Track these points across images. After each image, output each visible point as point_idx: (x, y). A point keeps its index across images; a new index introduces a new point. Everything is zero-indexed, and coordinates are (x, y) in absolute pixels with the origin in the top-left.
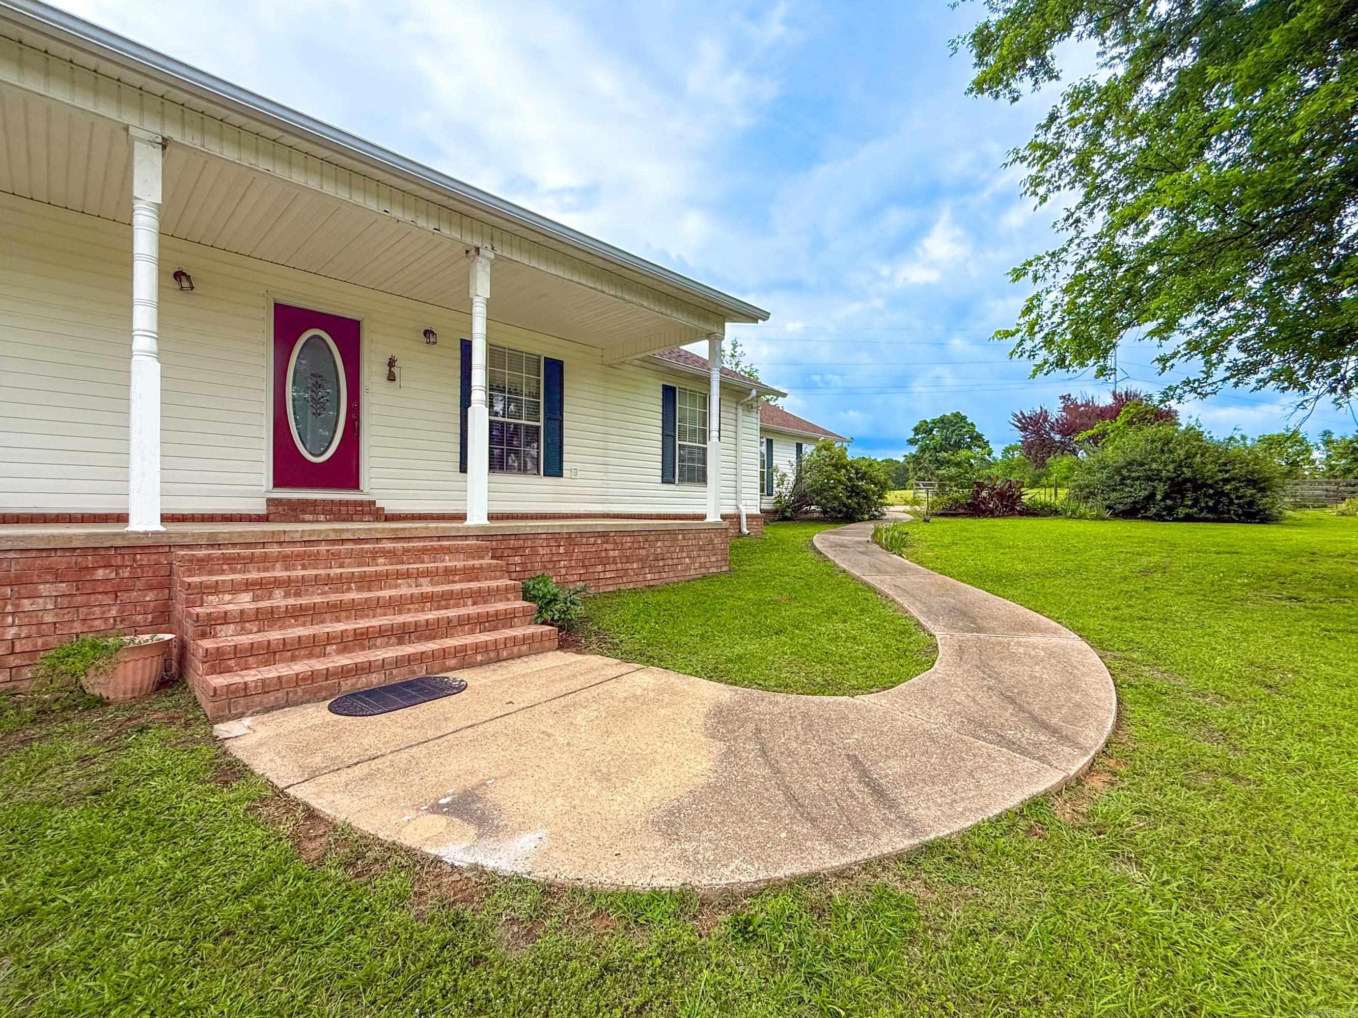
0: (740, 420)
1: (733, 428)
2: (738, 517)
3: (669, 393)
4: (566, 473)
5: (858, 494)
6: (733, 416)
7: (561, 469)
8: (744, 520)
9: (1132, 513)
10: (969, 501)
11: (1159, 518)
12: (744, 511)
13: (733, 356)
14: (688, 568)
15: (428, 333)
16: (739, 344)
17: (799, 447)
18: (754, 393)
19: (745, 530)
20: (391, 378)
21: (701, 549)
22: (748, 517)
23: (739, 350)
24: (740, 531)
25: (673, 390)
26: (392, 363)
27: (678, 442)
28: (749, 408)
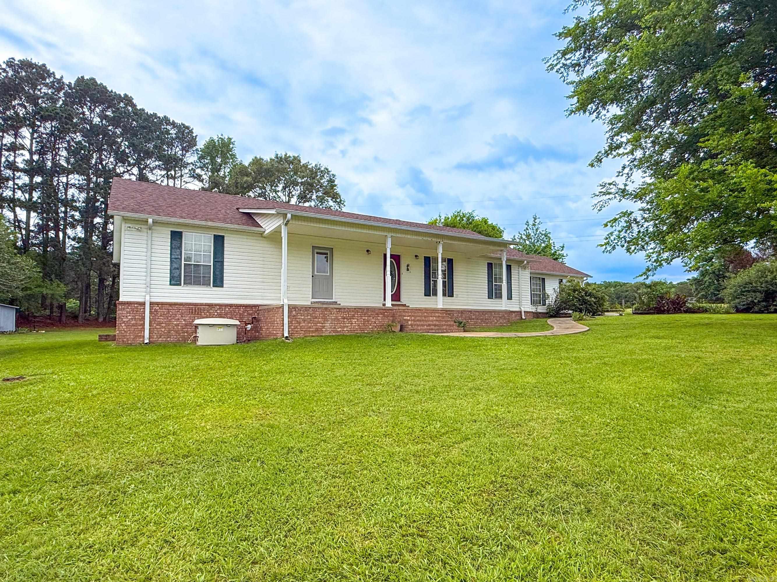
0: (520, 272)
1: (517, 277)
2: (521, 312)
3: (490, 265)
4: (454, 295)
5: (585, 303)
6: (517, 272)
7: (453, 294)
8: (523, 314)
9: (747, 310)
10: (654, 306)
11: (760, 312)
12: (523, 310)
13: (534, 225)
14: (496, 323)
15: (416, 256)
16: (538, 217)
17: (561, 281)
18: (525, 262)
19: (524, 317)
20: (408, 270)
21: (500, 318)
22: (525, 312)
23: (537, 221)
24: (522, 318)
25: (492, 264)
26: (408, 266)
27: (494, 283)
28: (525, 268)
